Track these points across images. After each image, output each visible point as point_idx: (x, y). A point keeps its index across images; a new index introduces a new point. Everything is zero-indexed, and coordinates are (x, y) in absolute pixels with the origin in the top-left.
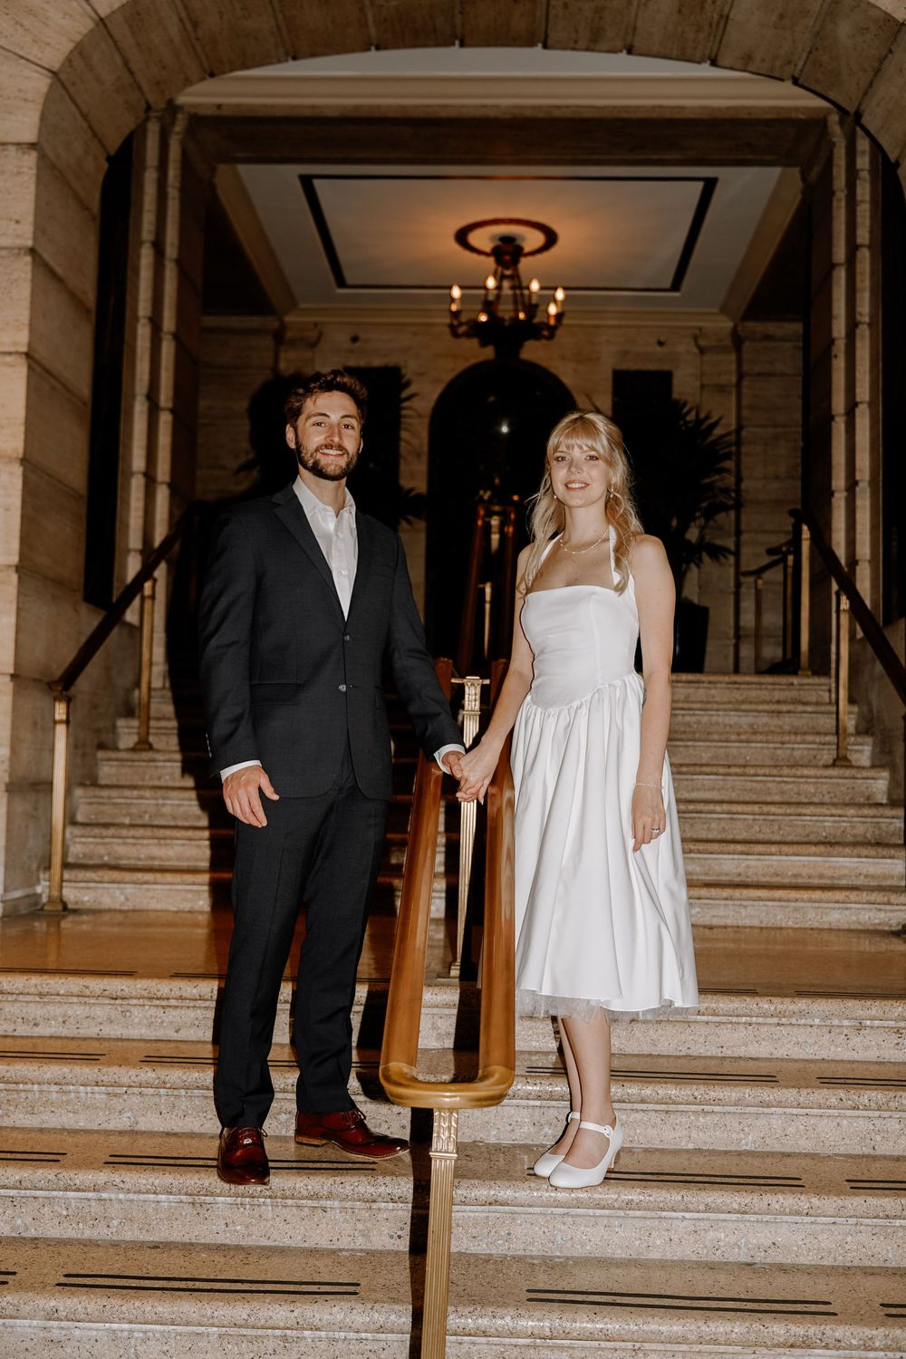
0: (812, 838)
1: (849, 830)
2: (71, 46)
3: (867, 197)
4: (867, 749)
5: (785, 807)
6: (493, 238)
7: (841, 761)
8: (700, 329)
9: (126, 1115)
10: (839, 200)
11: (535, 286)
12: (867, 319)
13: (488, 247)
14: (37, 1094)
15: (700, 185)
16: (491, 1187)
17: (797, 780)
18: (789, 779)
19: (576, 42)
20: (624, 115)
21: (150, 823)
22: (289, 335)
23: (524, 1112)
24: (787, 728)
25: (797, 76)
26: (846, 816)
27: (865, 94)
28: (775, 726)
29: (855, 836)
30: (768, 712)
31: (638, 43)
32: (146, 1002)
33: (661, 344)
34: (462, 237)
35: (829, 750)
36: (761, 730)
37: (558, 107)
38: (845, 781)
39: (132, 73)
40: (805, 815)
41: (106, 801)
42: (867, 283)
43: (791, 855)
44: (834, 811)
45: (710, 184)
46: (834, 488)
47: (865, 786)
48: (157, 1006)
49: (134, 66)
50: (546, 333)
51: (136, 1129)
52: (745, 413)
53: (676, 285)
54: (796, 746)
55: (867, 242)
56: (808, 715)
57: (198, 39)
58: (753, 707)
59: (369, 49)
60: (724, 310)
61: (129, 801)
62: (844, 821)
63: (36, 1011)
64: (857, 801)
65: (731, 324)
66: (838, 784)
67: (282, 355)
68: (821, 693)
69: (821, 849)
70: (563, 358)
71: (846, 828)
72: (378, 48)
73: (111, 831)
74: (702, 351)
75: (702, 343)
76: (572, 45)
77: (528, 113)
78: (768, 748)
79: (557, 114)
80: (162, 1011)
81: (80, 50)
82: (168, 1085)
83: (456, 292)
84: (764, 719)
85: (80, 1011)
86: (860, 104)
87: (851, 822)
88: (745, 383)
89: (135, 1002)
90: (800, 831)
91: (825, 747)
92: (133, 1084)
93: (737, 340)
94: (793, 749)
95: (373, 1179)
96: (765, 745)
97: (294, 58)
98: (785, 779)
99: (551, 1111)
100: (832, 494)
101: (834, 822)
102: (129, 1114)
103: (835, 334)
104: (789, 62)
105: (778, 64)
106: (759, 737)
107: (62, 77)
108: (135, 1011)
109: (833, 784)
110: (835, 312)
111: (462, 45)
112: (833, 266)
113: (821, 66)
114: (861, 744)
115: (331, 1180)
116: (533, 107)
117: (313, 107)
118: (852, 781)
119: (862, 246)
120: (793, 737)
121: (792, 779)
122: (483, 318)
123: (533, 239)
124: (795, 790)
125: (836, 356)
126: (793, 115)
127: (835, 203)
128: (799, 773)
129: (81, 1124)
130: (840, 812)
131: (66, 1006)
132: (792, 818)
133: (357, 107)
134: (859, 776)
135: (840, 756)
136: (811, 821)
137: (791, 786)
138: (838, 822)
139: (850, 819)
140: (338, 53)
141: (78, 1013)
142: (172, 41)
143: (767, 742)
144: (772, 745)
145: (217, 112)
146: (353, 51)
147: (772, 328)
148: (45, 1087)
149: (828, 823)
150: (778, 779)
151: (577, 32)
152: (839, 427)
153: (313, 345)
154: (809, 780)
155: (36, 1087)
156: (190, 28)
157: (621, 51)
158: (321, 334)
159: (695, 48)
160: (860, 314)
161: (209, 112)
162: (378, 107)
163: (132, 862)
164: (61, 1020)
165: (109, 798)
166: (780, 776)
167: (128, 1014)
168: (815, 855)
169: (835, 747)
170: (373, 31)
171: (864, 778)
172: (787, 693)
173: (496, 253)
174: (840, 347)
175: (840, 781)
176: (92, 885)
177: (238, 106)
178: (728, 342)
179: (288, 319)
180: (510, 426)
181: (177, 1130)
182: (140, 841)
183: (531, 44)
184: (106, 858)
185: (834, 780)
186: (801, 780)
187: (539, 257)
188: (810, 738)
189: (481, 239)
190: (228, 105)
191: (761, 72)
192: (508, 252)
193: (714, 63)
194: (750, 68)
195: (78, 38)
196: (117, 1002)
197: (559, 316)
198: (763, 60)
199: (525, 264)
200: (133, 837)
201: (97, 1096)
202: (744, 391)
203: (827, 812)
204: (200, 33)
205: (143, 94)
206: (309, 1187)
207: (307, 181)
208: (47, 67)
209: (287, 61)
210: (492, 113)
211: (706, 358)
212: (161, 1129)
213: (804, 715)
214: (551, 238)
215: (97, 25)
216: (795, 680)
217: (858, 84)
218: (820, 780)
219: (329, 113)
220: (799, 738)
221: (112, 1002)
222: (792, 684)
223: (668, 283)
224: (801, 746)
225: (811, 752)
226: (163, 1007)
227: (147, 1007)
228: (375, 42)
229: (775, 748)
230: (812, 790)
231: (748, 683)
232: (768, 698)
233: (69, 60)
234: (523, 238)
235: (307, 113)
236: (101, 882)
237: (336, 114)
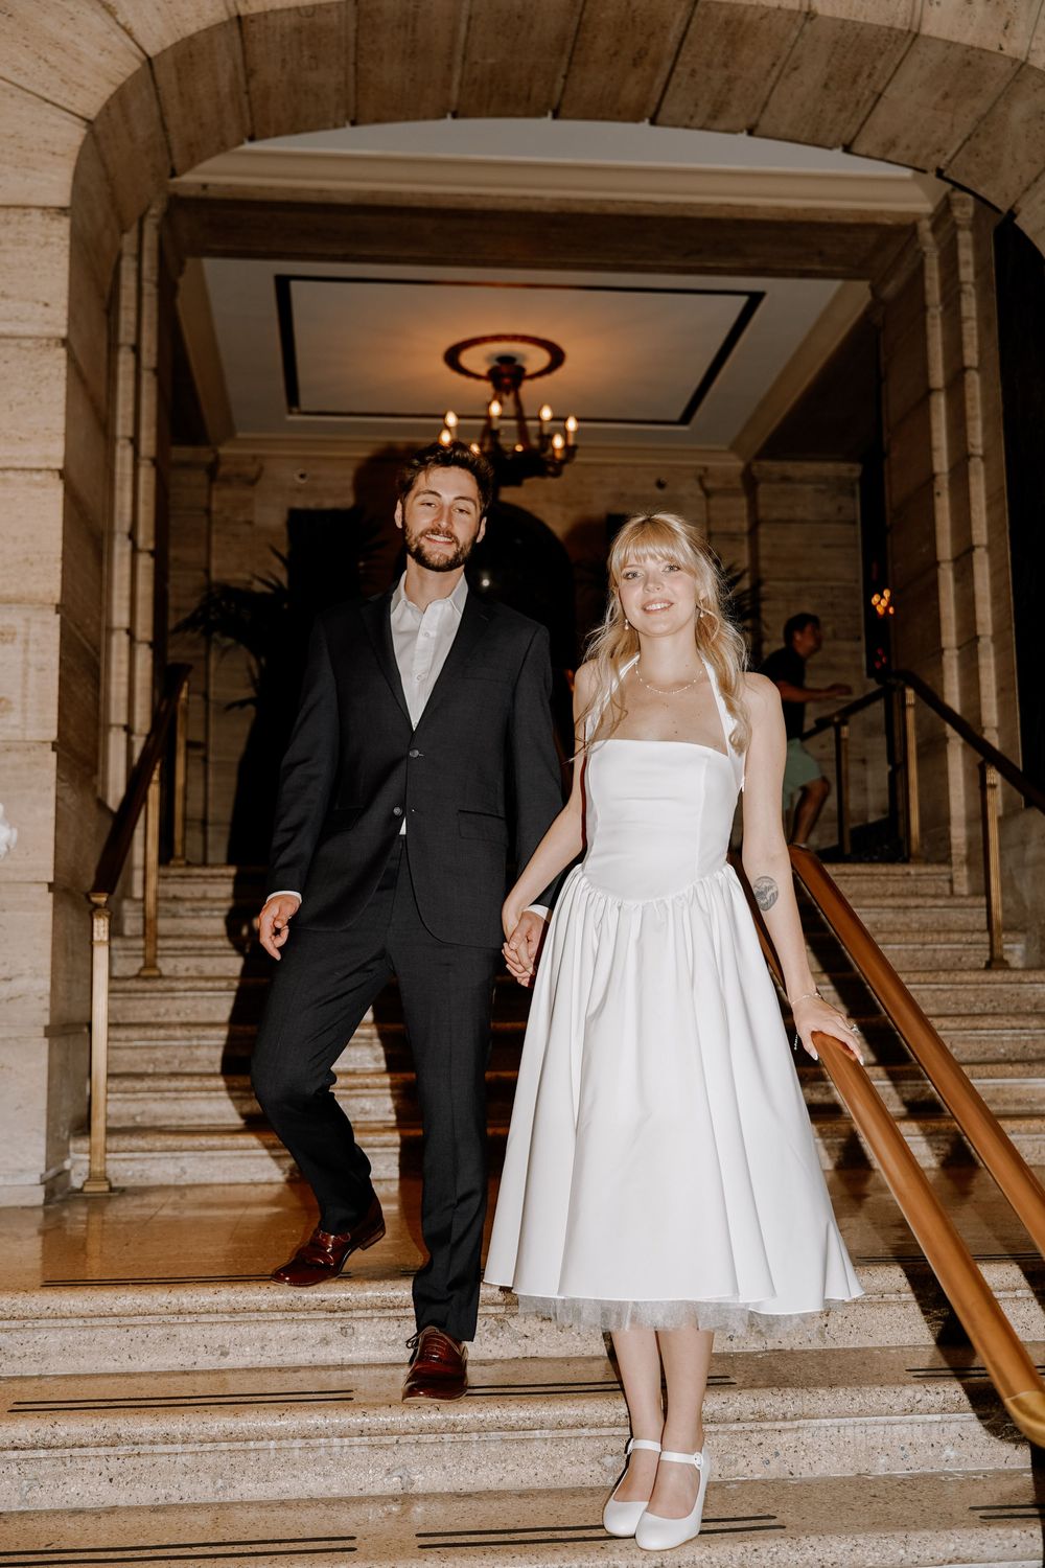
0: (989, 1056)
1: (1030, 1045)
2: (112, 89)
3: (974, 314)
4: (1019, 948)
5: (959, 1020)
6: (488, 359)
7: (995, 963)
8: (706, 469)
9: (394, 1474)
10: (934, 317)
11: (546, 414)
12: (980, 451)
13: (483, 370)
14: (273, 1452)
15: (744, 299)
16: (949, 1541)
17: (955, 987)
18: (946, 987)
19: (692, 118)
20: (690, 214)
21: (179, 1070)
22: (222, 470)
24: (915, 926)
25: (942, 167)
26: (1029, 1028)
27: (1027, 189)
28: (902, 924)
29: (1038, 1051)
30: (893, 908)
31: (765, 123)
32: (377, 1314)
33: (660, 485)
34: (452, 357)
35: (975, 950)
36: (885, 929)
37: (613, 202)
38: (1009, 986)
39: (165, 128)
40: (982, 1029)
41: (123, 1044)
42: (978, 411)
44: (1015, 1023)
45: (755, 298)
46: (944, 645)
47: (1032, 991)
48: (390, 1318)
49: (171, 122)
50: (551, 469)
51: (410, 1491)
52: (763, 564)
53: (686, 418)
54: (939, 947)
55: (975, 363)
56: (938, 910)
57: (247, 93)
58: (877, 902)
59: (445, 117)
60: (735, 447)
61: (153, 1043)
62: (1025, 1035)
63: (223, 1334)
64: (1023, 1009)
65: (740, 464)
66: (1001, 990)
67: (215, 494)
68: (941, 884)
70: (549, 500)
71: (1027, 1042)
72: (455, 116)
73: (147, 1083)
74: (708, 493)
75: (709, 484)
76: (686, 121)
77: (578, 208)
78: (906, 950)
79: (611, 209)
80: (396, 1324)
81: (120, 97)
82: (459, 1428)
83: (451, 420)
84: (888, 916)
85: (285, 1331)
86: (1016, 202)
87: (1032, 1035)
88: (762, 530)
89: (360, 1314)
90: (975, 1047)
91: (971, 947)
92: (411, 1430)
93: (750, 482)
94: (935, 950)
95: (794, 1542)
96: (903, 947)
97: (354, 123)
98: (941, 986)
99: (953, 1426)
100: (942, 651)
101: (1014, 1035)
102: (400, 1472)
103: (937, 469)
104: (939, 151)
105: (925, 152)
106: (897, 938)
107: (98, 128)
108: (359, 1326)
109: (995, 990)
110: (935, 443)
111: (556, 116)
112: (929, 391)
113: (977, 155)
114: (1013, 943)
115: (740, 1548)
116: (583, 201)
117: (321, 191)
118: (1018, 986)
119: (971, 368)
120: (936, 936)
121: (950, 986)
123: (537, 359)
124: (953, 999)
125: (939, 494)
127: (929, 321)
128: (958, 979)
129: (336, 1491)
130: (1021, 1023)
131: (264, 1327)
132: (965, 1032)
133: (375, 193)
134: (1026, 980)
135: (995, 956)
136: (987, 1035)
137: (948, 994)
138: (1020, 1035)
139: (1033, 1032)
140: (407, 119)
141: (282, 1333)
142: (218, 93)
143: (906, 943)
144: (911, 947)
145: (202, 194)
146: (425, 118)
147: (791, 468)
148: (284, 1443)
149: (1008, 1036)
150: (933, 987)
151: (696, 105)
152: (947, 576)
153: (252, 482)
154: (969, 987)
155: (272, 1444)
156: (242, 79)
157: (741, 131)
158: (261, 469)
159: (831, 130)
160: (973, 446)
161: (192, 193)
162: (400, 194)
163: (174, 1122)
164: (258, 1345)
165: (128, 1040)
166: (937, 983)
167: (350, 1331)
168: (1012, 1076)
169: (987, 947)
170: (454, 94)
171: (1031, 983)
172: (902, 885)
173: (494, 376)
174: (943, 483)
175: (1004, 986)
176: (137, 1155)
177: (229, 186)
178: (738, 484)
179: (222, 451)
180: (492, 579)
181: (466, 1488)
182: (184, 1095)
183: (637, 119)
184: (138, 1119)
185: (997, 986)
186: (959, 987)
187: (547, 379)
188: (955, 937)
189: (477, 360)
190: (216, 185)
191: (901, 162)
192: (507, 376)
193: (847, 149)
194: (889, 157)
195: (121, 80)
196: (337, 1315)
197: (570, 450)
198: (908, 147)
199: (527, 388)
200: (176, 1090)
201: (356, 1450)
202: (762, 540)
203: (1008, 1024)
204: (253, 85)
205: (171, 157)
206: (714, 1560)
207: (282, 284)
208: (80, 113)
209: (344, 126)
210: (535, 206)
211: (713, 501)
212: (446, 1490)
213: (934, 910)
214: (557, 357)
215: (143, 63)
216: (913, 870)
217: (1020, 177)
218: (982, 986)
219: (341, 199)
220: (942, 937)
221: (330, 1315)
222: (908, 874)
223: (677, 415)
224: (944, 947)
225: (955, 953)
226: (398, 1318)
227: (375, 1320)
228: (453, 108)
229: (914, 950)
230: (972, 999)
231: (858, 875)
232: (880, 892)
233: (107, 107)
234: (524, 358)
235: (314, 198)
236: (150, 1151)
237: (348, 200)
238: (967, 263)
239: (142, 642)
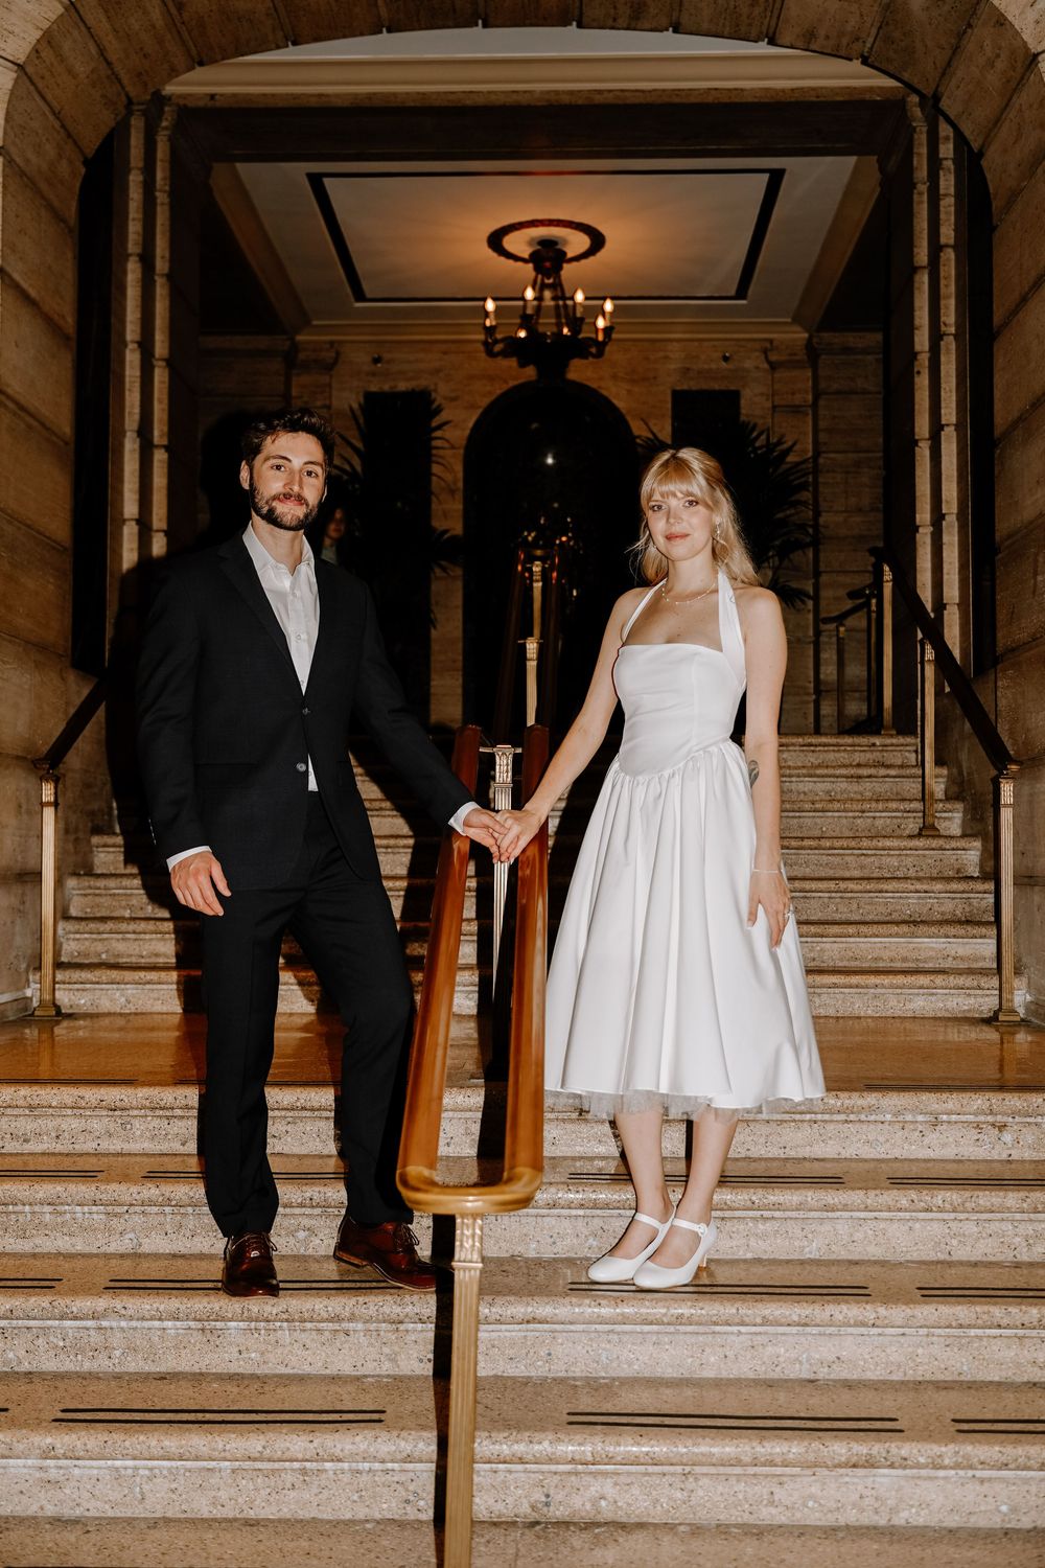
0: (895, 916)
1: (936, 908)
2: (38, 34)
3: (952, 191)
4: (958, 816)
5: (864, 883)
6: (530, 242)
7: (928, 830)
8: (771, 341)
9: (126, 1236)
10: (921, 194)
11: (579, 297)
12: (953, 330)
13: (525, 252)
14: (29, 1216)
15: (766, 176)
16: (528, 1304)
17: (878, 852)
18: (869, 852)
19: (615, 20)
20: (677, 100)
21: (152, 916)
22: (302, 356)
23: (566, 1223)
24: (868, 794)
25: (866, 54)
26: (933, 892)
27: (943, 74)
28: (856, 792)
29: (943, 914)
30: (847, 777)
31: (685, 20)
32: (149, 1113)
33: (726, 359)
34: (495, 241)
35: (915, 818)
36: (838, 797)
37: (600, 92)
38: (932, 852)
39: (109, 63)
40: (886, 892)
41: (103, 892)
42: (952, 288)
43: (871, 937)
44: (919, 886)
45: (776, 177)
46: (918, 522)
47: (954, 857)
48: (160, 1117)
49: (113, 57)
50: (593, 350)
51: (139, 1251)
52: (822, 437)
53: (741, 293)
54: (878, 814)
55: (952, 242)
56: (892, 780)
57: (183, 23)
58: (830, 771)
59: (381, 32)
60: (797, 319)
61: (129, 892)
62: (930, 898)
63: (26, 1125)
64: (946, 875)
65: (806, 335)
66: (924, 856)
67: (294, 379)
68: (907, 754)
69: (905, 928)
70: (615, 377)
71: (932, 905)
72: (389, 31)
73: (110, 925)
74: (773, 366)
75: (774, 357)
76: (610, 22)
77: (566, 99)
78: (846, 817)
79: (598, 99)
80: (166, 1122)
81: (48, 39)
82: (174, 1203)
83: (490, 305)
84: (843, 785)
85: (75, 1124)
86: (938, 86)
87: (937, 898)
88: (822, 403)
89: (135, 1112)
90: (881, 909)
91: (910, 814)
92: (134, 1202)
93: (813, 353)
94: (874, 818)
95: (399, 1298)
96: (844, 814)
97: (295, 43)
98: (864, 852)
99: (596, 1220)
100: (916, 529)
101: (919, 898)
102: (132, 1235)
103: (917, 348)
104: (857, 39)
105: (845, 41)
106: (837, 806)
107: (30, 70)
108: (136, 1123)
109: (918, 856)
110: (917, 322)
111: (485, 26)
112: (915, 270)
113: (893, 43)
114: (950, 811)
115: (353, 1301)
116: (571, 93)
117: (320, 95)
118: (940, 852)
119: (947, 246)
120: (874, 805)
121: (873, 852)
122: (522, 334)
123: (577, 243)
124: (877, 864)
125: (919, 373)
126: (867, 97)
127: (916, 197)
128: (880, 844)
129: (79, 1248)
130: (925, 887)
131: (59, 1120)
132: (872, 894)
133: (370, 96)
134: (948, 847)
135: (926, 824)
136: (893, 898)
137: (872, 859)
138: (923, 898)
139: (938, 895)
140: (345, 37)
141: (73, 1126)
142: (154, 27)
143: (845, 811)
144: (851, 814)
145: (210, 104)
146: (362, 34)
147: (852, 339)
148: (37, 1208)
149: (913, 899)
150: (856, 852)
151: (615, 8)
152: (923, 452)
153: (329, 367)
154: (892, 852)
155: (27, 1208)
156: (174, 11)
157: (667, 30)
158: (338, 354)
159: (750, 25)
160: (945, 324)
161: (201, 104)
163: (134, 960)
164: (54, 1135)
165: (106, 888)
166: (860, 849)
167: (129, 1126)
168: (897, 935)
169: (921, 814)
170: (383, 12)
171: (953, 849)
172: (868, 755)
173: (534, 258)
174: (924, 360)
175: (927, 852)
176: (88, 986)
177: (234, 95)
178: (802, 356)
179: (299, 338)
180: (554, 458)
181: (184, 1251)
182: (142, 936)
183: (566, 23)
184: (104, 956)
185: (921, 852)
186: (882, 852)
187: (583, 262)
188: (894, 805)
189: (518, 243)
190: (222, 95)
191: (825, 51)
192: (548, 258)
193: (772, 42)
194: (813, 47)
195: (46, 25)
196: (116, 1113)
197: (608, 331)
198: (827, 37)
199: (568, 270)
200: (134, 932)
201: (95, 1216)
202: (822, 412)
203: (912, 888)
204: (186, 16)
205: (123, 88)
206: (330, 1309)
207: (316, 181)
208: (11, 58)
209: (287, 46)
210: (524, 100)
211: (777, 375)
212: (168, 1251)
213: (887, 779)
214: (597, 241)
215: (66, 9)
216: (878, 741)
217: (934, 63)
218: (905, 852)
219: (339, 103)
220: (880, 806)
221: (110, 1113)
222: (874, 745)
223: (733, 292)
224: (884, 814)
225: (895, 821)
226: (168, 1118)
227: (150, 1118)
228: (387, 24)
229: (854, 818)
230: (896, 864)
231: (825, 745)
232: (847, 762)
233: (36, 51)
234: (565, 242)
235: (313, 103)
236: (98, 983)
237: (346, 104)
238: (947, 138)
239: (158, 531)
